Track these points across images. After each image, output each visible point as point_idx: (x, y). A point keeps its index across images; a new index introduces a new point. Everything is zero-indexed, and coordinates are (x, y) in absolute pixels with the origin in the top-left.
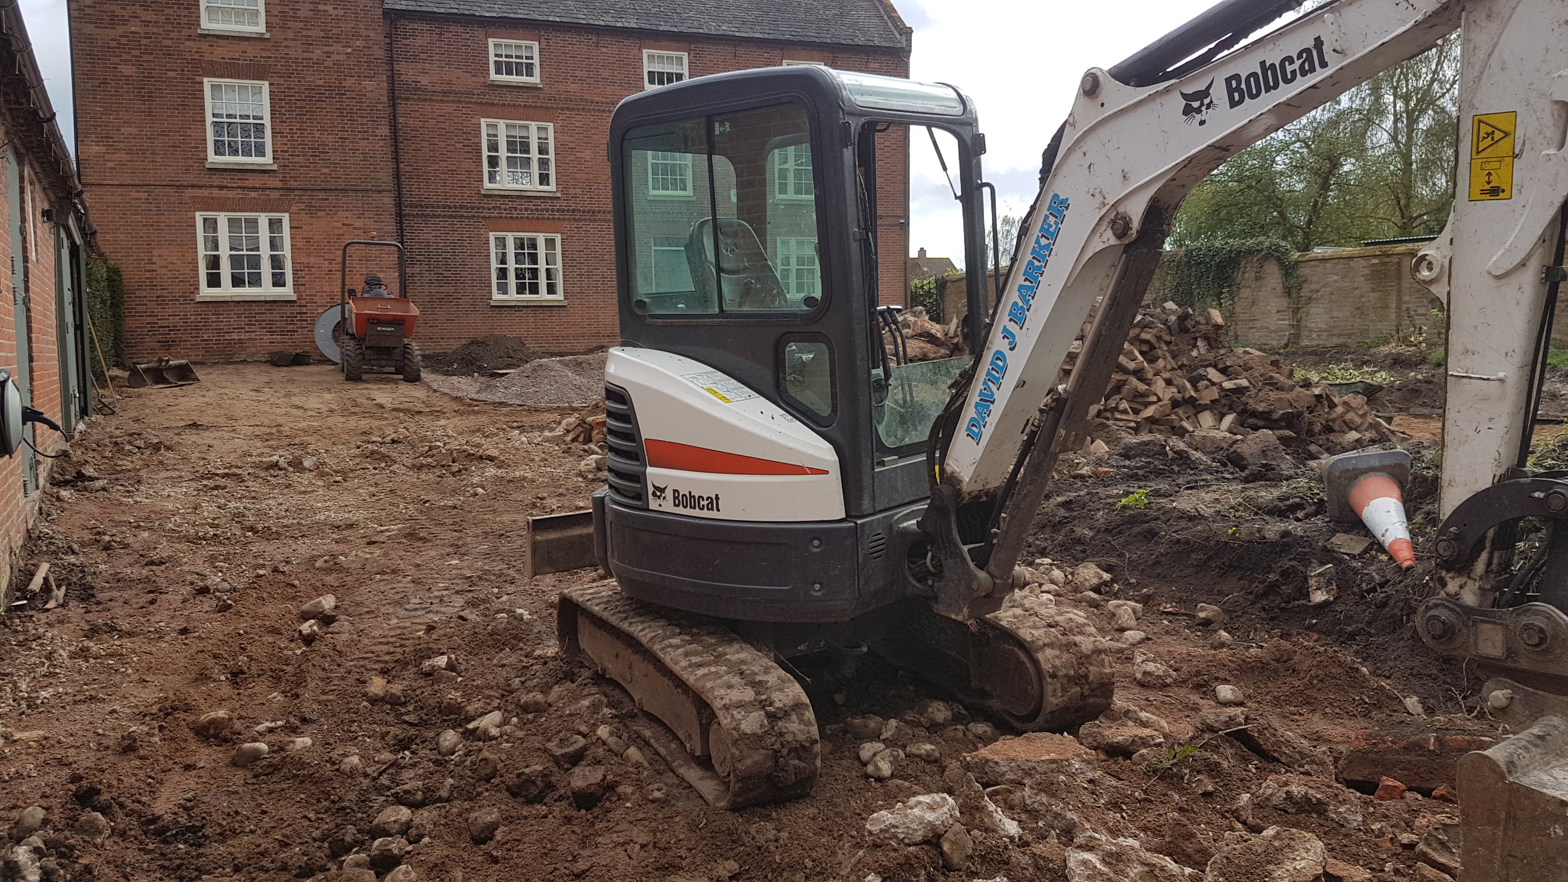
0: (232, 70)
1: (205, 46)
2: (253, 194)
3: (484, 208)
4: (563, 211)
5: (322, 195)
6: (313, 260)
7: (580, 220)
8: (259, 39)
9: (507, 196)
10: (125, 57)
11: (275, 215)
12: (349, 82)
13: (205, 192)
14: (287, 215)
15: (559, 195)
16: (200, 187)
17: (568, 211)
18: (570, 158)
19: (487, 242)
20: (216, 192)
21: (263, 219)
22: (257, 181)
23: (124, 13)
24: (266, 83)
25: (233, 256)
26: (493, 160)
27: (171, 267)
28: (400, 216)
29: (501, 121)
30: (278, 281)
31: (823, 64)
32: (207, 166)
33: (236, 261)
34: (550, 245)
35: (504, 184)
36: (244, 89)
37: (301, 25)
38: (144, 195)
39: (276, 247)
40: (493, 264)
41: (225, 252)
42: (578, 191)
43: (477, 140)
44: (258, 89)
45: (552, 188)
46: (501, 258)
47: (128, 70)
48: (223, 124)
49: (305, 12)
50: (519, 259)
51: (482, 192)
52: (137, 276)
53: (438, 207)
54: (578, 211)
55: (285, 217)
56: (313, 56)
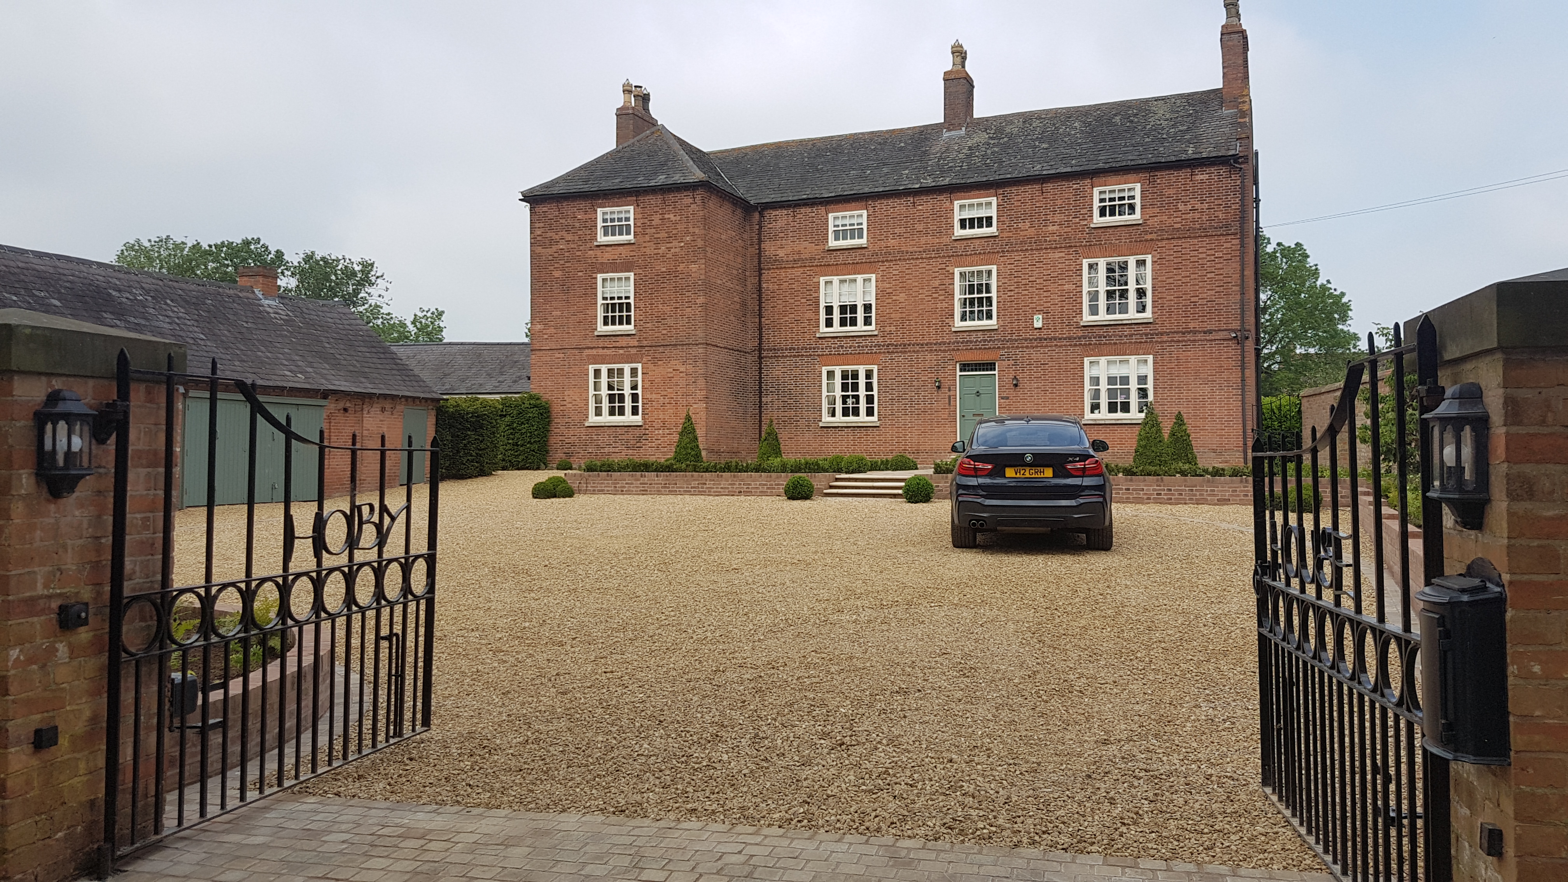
0: (614, 267)
1: (598, 253)
2: (621, 351)
3: (818, 348)
4: (879, 346)
5: (661, 349)
6: (654, 396)
7: (893, 352)
8: (630, 245)
9: (836, 337)
10: (556, 265)
11: (634, 365)
12: (682, 266)
13: (594, 352)
15: (876, 333)
16: (592, 348)
17: (883, 346)
18: (887, 301)
19: (820, 375)
20: (601, 351)
21: (627, 368)
22: (623, 342)
23: (557, 237)
24: (632, 274)
25: (610, 395)
26: (829, 310)
27: (574, 403)
28: (760, 358)
29: (835, 278)
30: (635, 411)
31: (1139, 185)
32: (596, 333)
33: (611, 398)
34: (869, 375)
35: (836, 327)
36: (620, 279)
37: (654, 230)
38: (562, 355)
39: (634, 387)
40: (825, 393)
41: (604, 392)
42: (893, 328)
43: (816, 295)
44: (628, 279)
45: (873, 327)
46: (830, 388)
47: (557, 274)
48: (608, 304)
49: (656, 220)
50: (845, 387)
51: (818, 335)
52: (556, 409)
53: (786, 349)
54: (892, 345)
55: (639, 366)
56: (660, 251)
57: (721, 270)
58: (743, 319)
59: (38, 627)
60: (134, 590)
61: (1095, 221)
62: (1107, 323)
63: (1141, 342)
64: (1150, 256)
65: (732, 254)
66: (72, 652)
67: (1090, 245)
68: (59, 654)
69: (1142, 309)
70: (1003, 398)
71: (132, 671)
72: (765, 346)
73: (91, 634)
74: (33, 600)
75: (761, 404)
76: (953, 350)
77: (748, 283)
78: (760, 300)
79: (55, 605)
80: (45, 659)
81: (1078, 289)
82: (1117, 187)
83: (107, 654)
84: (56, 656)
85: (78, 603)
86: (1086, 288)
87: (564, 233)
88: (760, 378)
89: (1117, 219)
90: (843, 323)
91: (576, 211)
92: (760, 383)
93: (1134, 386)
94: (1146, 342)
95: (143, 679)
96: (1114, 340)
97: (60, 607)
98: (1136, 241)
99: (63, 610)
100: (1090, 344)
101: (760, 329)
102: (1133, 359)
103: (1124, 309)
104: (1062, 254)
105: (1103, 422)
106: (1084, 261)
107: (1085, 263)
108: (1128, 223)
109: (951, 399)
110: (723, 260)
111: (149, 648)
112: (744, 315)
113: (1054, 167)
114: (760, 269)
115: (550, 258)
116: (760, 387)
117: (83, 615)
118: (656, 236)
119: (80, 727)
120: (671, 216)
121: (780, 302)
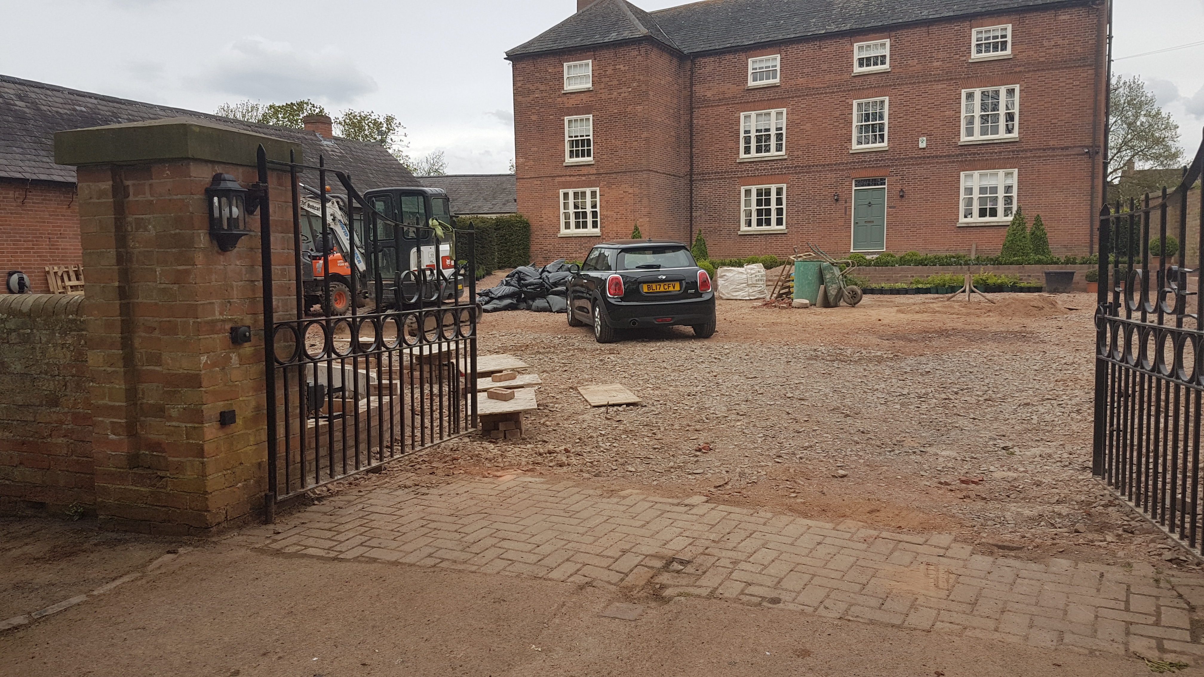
0: (577, 110)
1: (565, 99)
2: (584, 178)
3: (738, 171)
4: (788, 168)
5: (614, 176)
6: (609, 213)
7: (800, 173)
8: (589, 91)
9: (753, 162)
10: (533, 111)
11: (593, 189)
12: (630, 107)
13: (563, 179)
14: (598, 188)
15: (786, 157)
16: (561, 176)
17: (791, 168)
18: (796, 130)
19: (739, 194)
20: (568, 178)
21: (588, 191)
22: (585, 171)
23: (533, 88)
24: (591, 115)
25: (575, 212)
26: (748, 140)
27: (549, 219)
28: (691, 181)
29: (753, 113)
30: (595, 225)
31: (1010, 25)
32: (564, 164)
33: (577, 215)
34: (779, 192)
35: (753, 154)
36: (582, 120)
37: (608, 79)
38: (539, 182)
39: (594, 206)
40: (743, 208)
41: (571, 210)
42: (800, 153)
43: (737, 128)
44: (588, 119)
45: (783, 153)
46: (748, 203)
47: (534, 118)
48: (573, 141)
49: (610, 71)
50: (759, 203)
51: (738, 161)
52: (534, 223)
53: (712, 173)
54: (799, 166)
55: (598, 190)
56: (613, 96)
57: (661, 109)
58: (678, 149)
59: (218, 341)
60: (279, 319)
61: (972, 57)
62: (981, 143)
63: (1008, 158)
64: (1018, 86)
65: (669, 97)
66: (241, 360)
67: (969, 77)
68: (232, 361)
69: (1009, 130)
70: (890, 207)
71: (281, 374)
72: (695, 171)
73: (253, 348)
74: (213, 322)
75: (691, 218)
76: (850, 169)
77: (682, 120)
78: (691, 135)
79: (228, 327)
80: (224, 364)
81: (957, 115)
82: (991, 28)
83: (264, 363)
84: (231, 363)
85: (244, 326)
86: (963, 114)
87: (539, 85)
88: (691, 197)
89: (992, 55)
90: (759, 150)
91: (547, 66)
92: (691, 201)
93: (1001, 194)
94: (1013, 158)
95: (290, 382)
96: (987, 156)
97: (231, 328)
98: (1007, 73)
99: (233, 330)
100: (966, 160)
101: (691, 158)
102: (1001, 172)
103: (995, 131)
104: (945, 86)
105: (974, 225)
106: (963, 91)
107: (964, 92)
108: (1000, 58)
109: (847, 210)
110: (662, 101)
111: (292, 360)
112: (679, 147)
113: (939, 12)
114: (692, 108)
115: (529, 105)
116: (691, 205)
117: (247, 334)
118: (609, 83)
119: (249, 413)
120: (621, 66)
121: (707, 135)
